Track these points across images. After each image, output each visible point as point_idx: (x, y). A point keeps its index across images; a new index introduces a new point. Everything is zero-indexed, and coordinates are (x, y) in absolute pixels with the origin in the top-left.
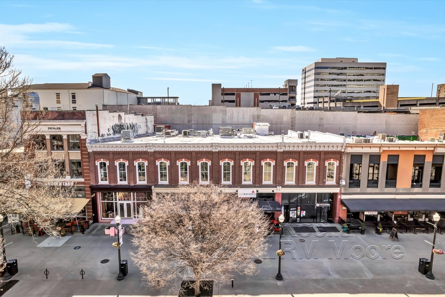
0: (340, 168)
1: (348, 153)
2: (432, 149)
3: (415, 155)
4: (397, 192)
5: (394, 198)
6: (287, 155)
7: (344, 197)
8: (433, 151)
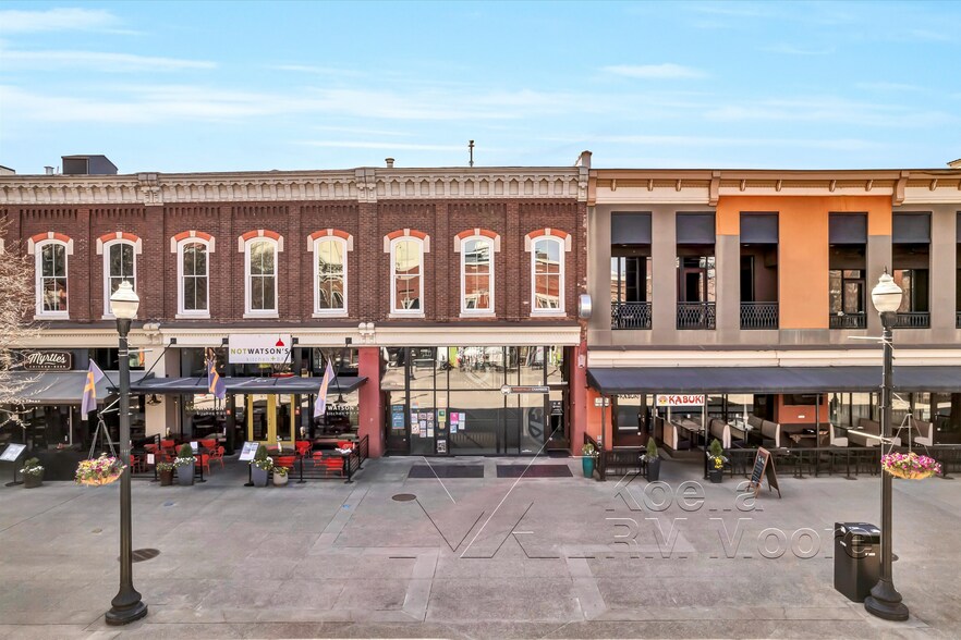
0: (576, 259)
1: (601, 208)
2: (887, 191)
3: (832, 215)
4: (783, 343)
5: (775, 363)
6: (393, 217)
7: (597, 359)
8: (891, 199)
